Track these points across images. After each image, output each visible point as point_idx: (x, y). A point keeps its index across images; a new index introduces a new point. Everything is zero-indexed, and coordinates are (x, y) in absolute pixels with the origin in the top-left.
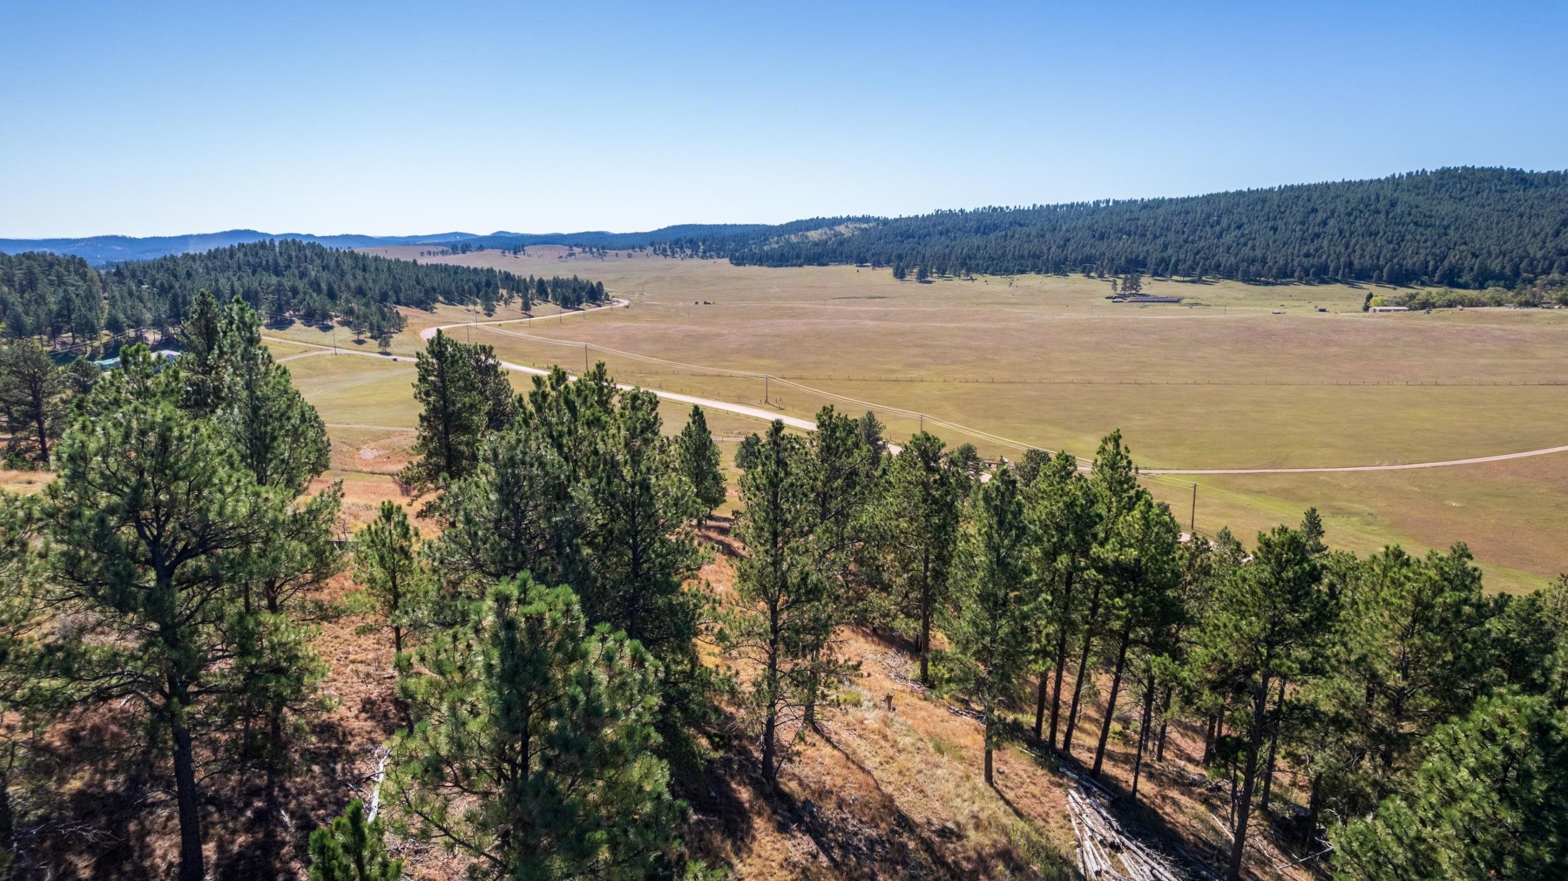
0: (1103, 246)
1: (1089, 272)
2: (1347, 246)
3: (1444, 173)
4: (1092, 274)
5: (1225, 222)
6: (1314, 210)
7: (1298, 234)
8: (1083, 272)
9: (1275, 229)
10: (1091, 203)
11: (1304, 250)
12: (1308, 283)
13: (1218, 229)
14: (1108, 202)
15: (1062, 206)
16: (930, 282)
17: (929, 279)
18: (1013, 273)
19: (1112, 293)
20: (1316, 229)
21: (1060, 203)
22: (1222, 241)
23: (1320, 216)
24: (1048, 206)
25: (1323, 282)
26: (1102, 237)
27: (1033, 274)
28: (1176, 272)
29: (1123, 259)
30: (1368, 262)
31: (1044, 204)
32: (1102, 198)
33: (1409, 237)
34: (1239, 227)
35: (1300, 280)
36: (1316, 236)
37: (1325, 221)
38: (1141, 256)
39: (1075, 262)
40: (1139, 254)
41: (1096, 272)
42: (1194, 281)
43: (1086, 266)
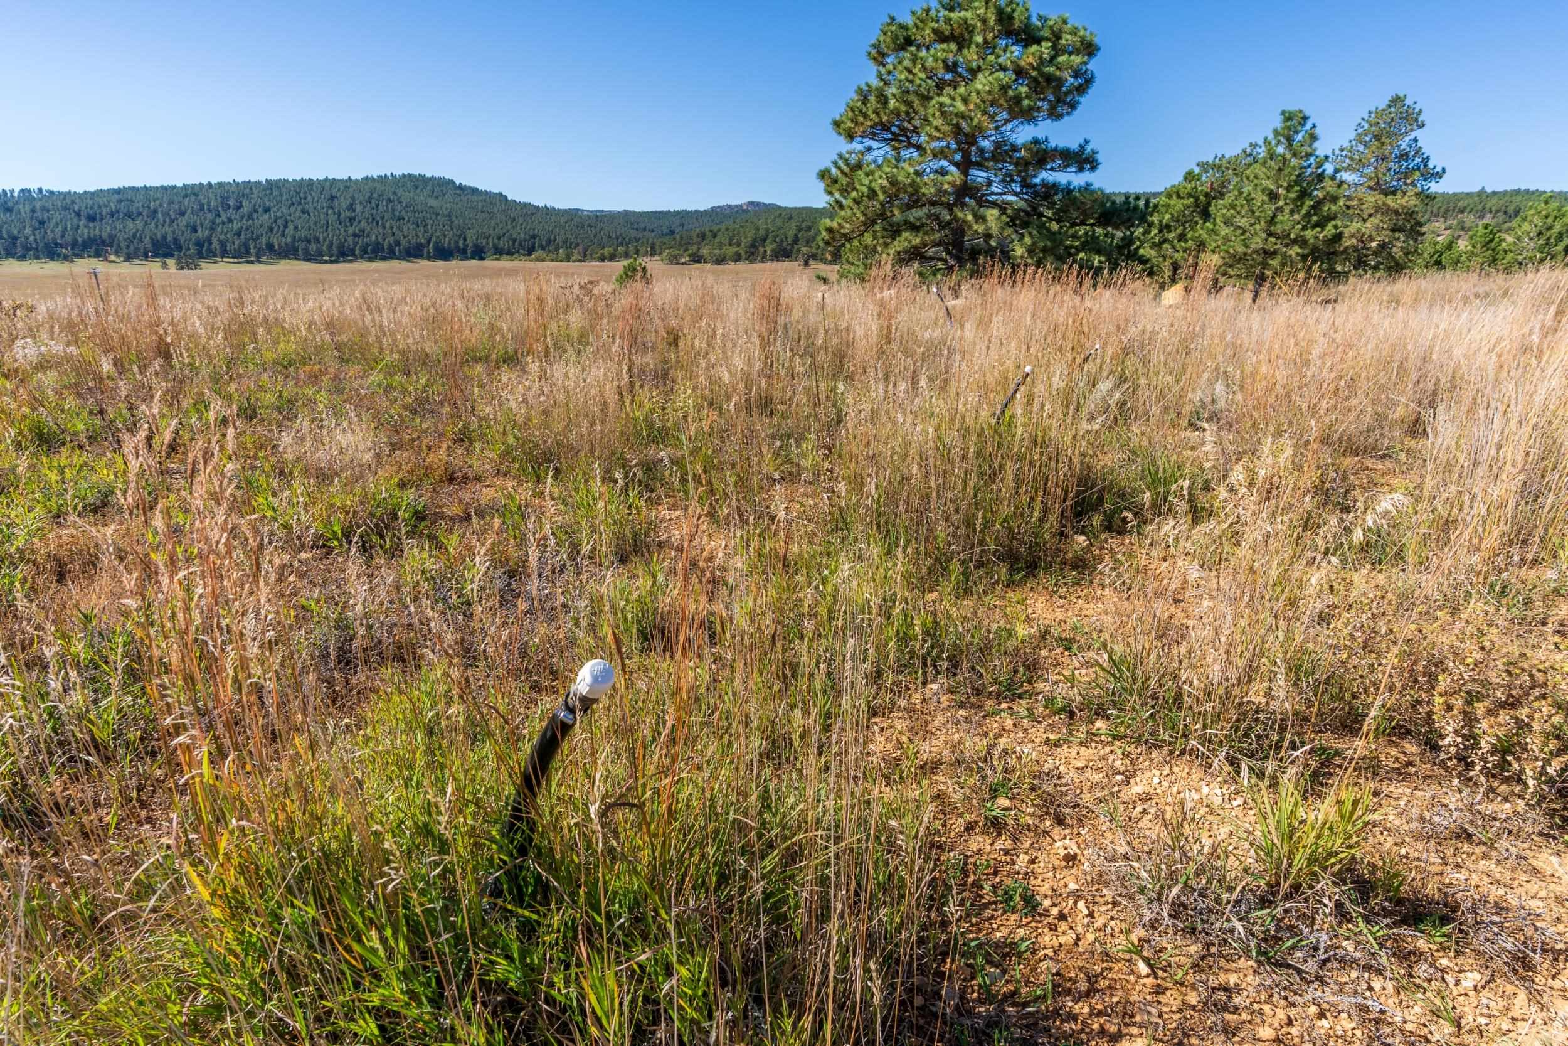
0: (105, 228)
2: (385, 228)
5: (246, 205)
7: (334, 217)
9: (306, 212)
13: (243, 211)
20: (348, 214)
23: (344, 203)
28: (224, 253)
29: (147, 240)
30: (413, 243)
32: (33, 186)
34: (267, 210)
36: (351, 220)
37: (351, 207)
38: (170, 238)
39: (74, 244)
40: (164, 237)
41: (117, 254)
42: (252, 262)
43: (97, 247)
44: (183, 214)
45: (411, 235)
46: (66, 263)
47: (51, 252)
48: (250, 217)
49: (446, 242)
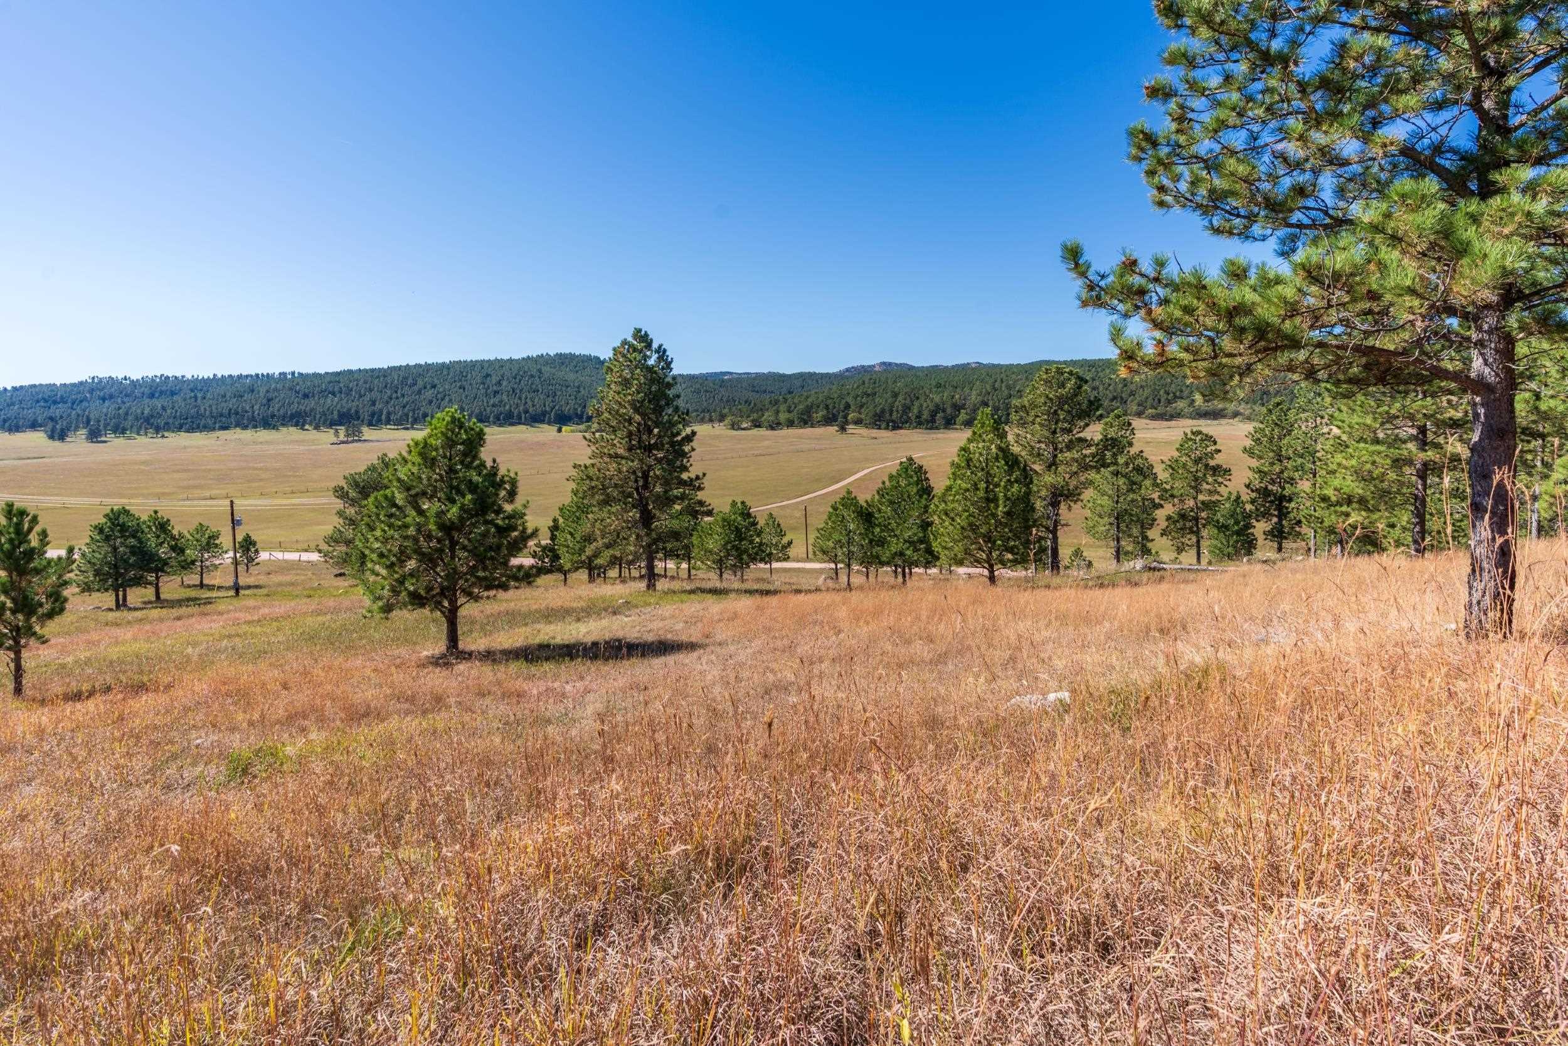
0: (311, 403)
1: (303, 425)
2: (520, 398)
3: (560, 356)
4: (307, 427)
5: (420, 383)
6: (488, 375)
7: (483, 391)
8: (296, 425)
9: (463, 388)
10: (277, 373)
11: (492, 402)
12: (500, 426)
13: (416, 388)
14: (293, 373)
15: (247, 376)
16: (105, 442)
17: (103, 439)
18: (214, 429)
19: (335, 440)
20: (495, 388)
21: (244, 373)
22: (422, 397)
23: (494, 379)
24: (230, 376)
25: (512, 424)
26: (306, 396)
27: (238, 430)
28: (388, 422)
29: (335, 413)
30: (539, 410)
31: (226, 374)
32: (288, 370)
33: (559, 393)
34: (434, 387)
35: (494, 423)
36: (496, 393)
37: (499, 383)
38: (353, 411)
39: (284, 417)
40: (349, 410)
41: (310, 424)
42: (407, 429)
43: (298, 420)
44: (371, 390)
45: (539, 402)
46: (274, 431)
47: (267, 423)
48: (419, 392)
49: (566, 409)
